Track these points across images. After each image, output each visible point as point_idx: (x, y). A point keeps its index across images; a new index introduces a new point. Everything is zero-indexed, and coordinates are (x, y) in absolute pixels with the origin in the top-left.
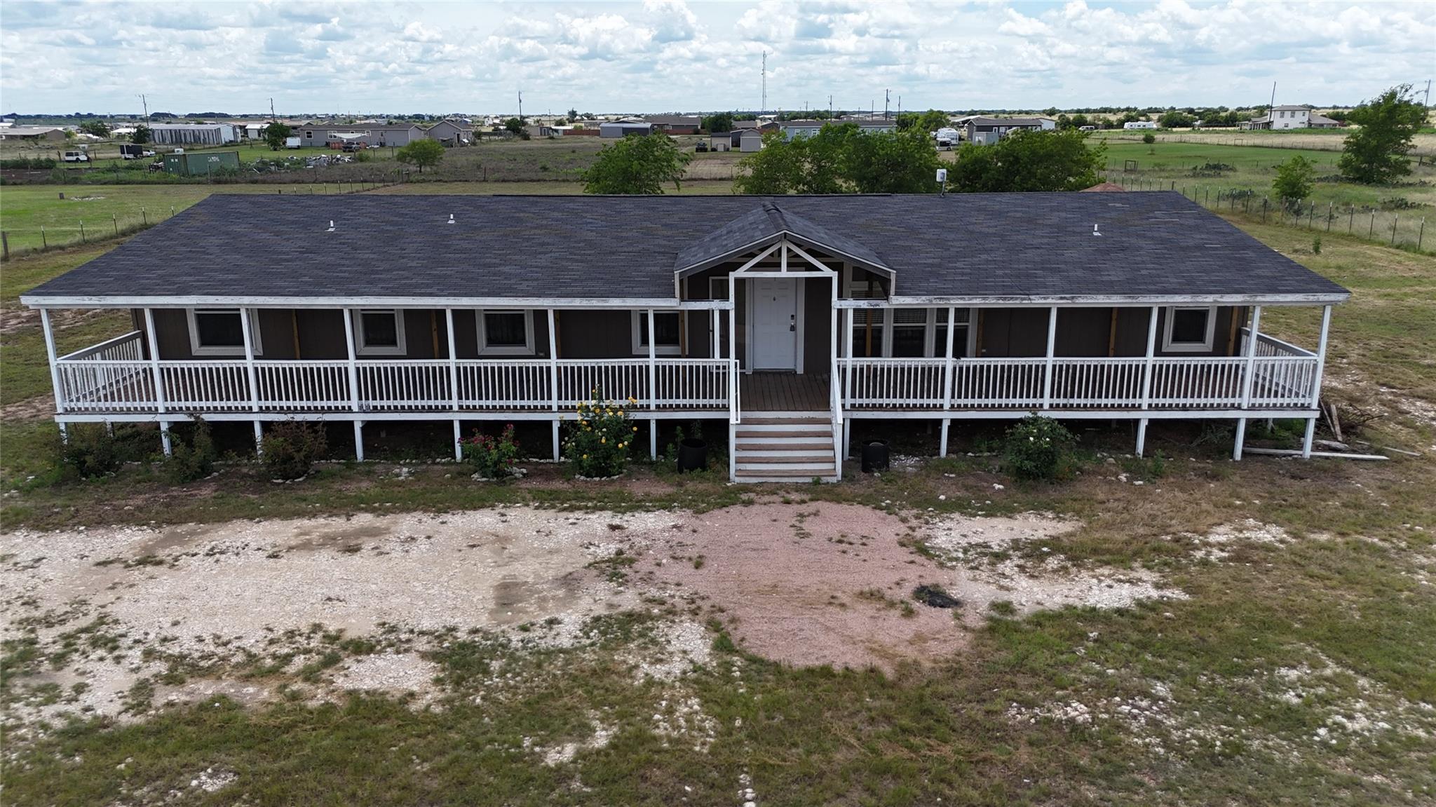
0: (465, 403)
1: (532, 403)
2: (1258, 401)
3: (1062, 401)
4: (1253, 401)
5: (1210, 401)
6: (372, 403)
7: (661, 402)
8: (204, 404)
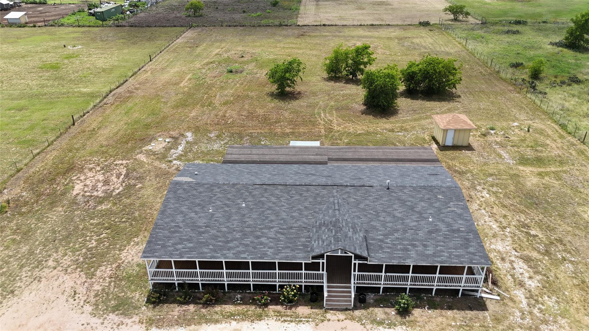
0: (254, 279)
1: (271, 280)
2: (466, 285)
3: (413, 283)
4: (464, 284)
5: (453, 284)
6: (230, 279)
7: (306, 280)
8: (186, 278)
